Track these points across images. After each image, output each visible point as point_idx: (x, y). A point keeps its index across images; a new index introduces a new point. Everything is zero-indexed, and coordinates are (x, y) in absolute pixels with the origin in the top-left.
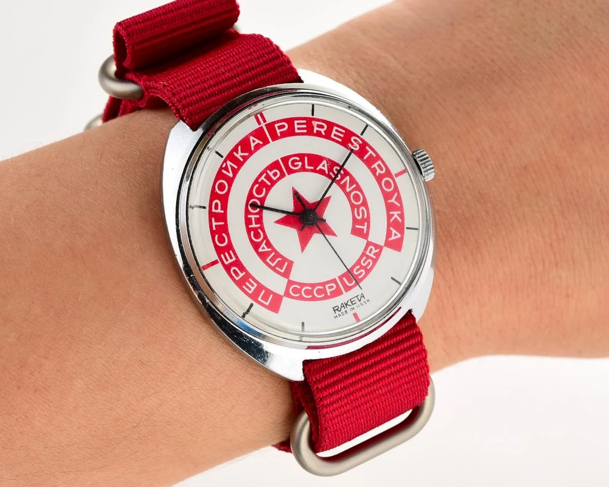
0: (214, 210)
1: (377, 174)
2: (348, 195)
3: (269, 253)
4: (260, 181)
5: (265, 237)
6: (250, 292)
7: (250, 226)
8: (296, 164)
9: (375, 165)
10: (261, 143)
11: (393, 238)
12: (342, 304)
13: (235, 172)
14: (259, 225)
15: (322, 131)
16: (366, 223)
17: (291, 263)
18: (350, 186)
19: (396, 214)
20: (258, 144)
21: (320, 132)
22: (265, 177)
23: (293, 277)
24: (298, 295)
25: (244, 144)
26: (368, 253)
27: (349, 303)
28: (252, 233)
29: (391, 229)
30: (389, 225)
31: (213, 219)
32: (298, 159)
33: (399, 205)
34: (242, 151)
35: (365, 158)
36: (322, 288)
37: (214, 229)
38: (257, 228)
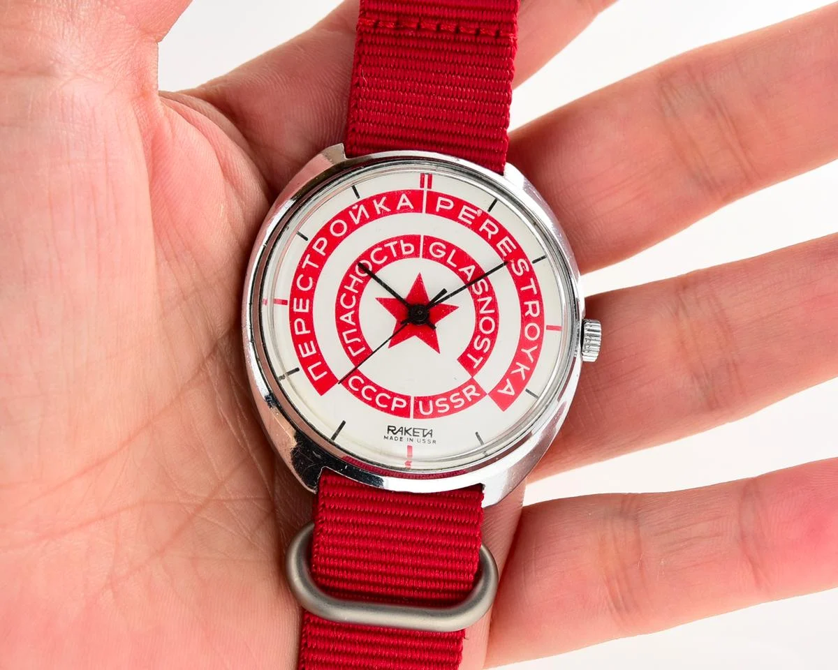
0: (315, 247)
1: (526, 314)
2: (479, 316)
3: (351, 327)
4: (386, 245)
5: (356, 308)
6: (304, 356)
7: (346, 287)
9: (530, 303)
10: (412, 207)
11: (504, 391)
12: (402, 428)
13: (364, 221)
14: (356, 292)
15: (490, 233)
16: (481, 358)
17: (368, 353)
18: (488, 308)
19: (523, 368)
20: (408, 207)
21: (487, 233)
22: (395, 246)
23: (363, 368)
24: (357, 390)
25: (392, 199)
26: (464, 391)
27: (411, 432)
28: (344, 295)
29: (508, 380)
30: (508, 375)
31: (308, 256)
32: (444, 247)
33: (532, 360)
34: (385, 204)
35: (523, 289)
36: (389, 397)
37: (304, 267)
38: (353, 293)
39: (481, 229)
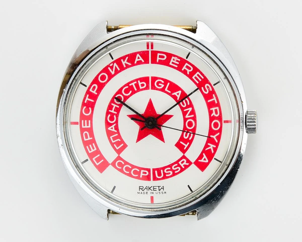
0: (91, 90)
1: (212, 115)
2: (185, 120)
3: (114, 133)
4: (130, 85)
5: (117, 122)
6: (90, 152)
7: (110, 111)
8: (160, 84)
9: (213, 109)
10: (143, 61)
11: (202, 161)
12: (147, 187)
13: (117, 72)
14: (116, 113)
15: (188, 71)
16: (188, 143)
17: (125, 146)
18: (190, 115)
19: (212, 146)
20: (141, 61)
21: (187, 71)
22: (135, 84)
23: (122, 155)
24: (120, 168)
25: (131, 58)
26: (180, 163)
27: (152, 188)
28: (109, 115)
29: (204, 154)
30: (204, 151)
31: (88, 96)
33: (217, 141)
34: (128, 61)
35: (209, 101)
36: (138, 170)
37: (86, 102)
38: (114, 114)
39: (183, 70)
